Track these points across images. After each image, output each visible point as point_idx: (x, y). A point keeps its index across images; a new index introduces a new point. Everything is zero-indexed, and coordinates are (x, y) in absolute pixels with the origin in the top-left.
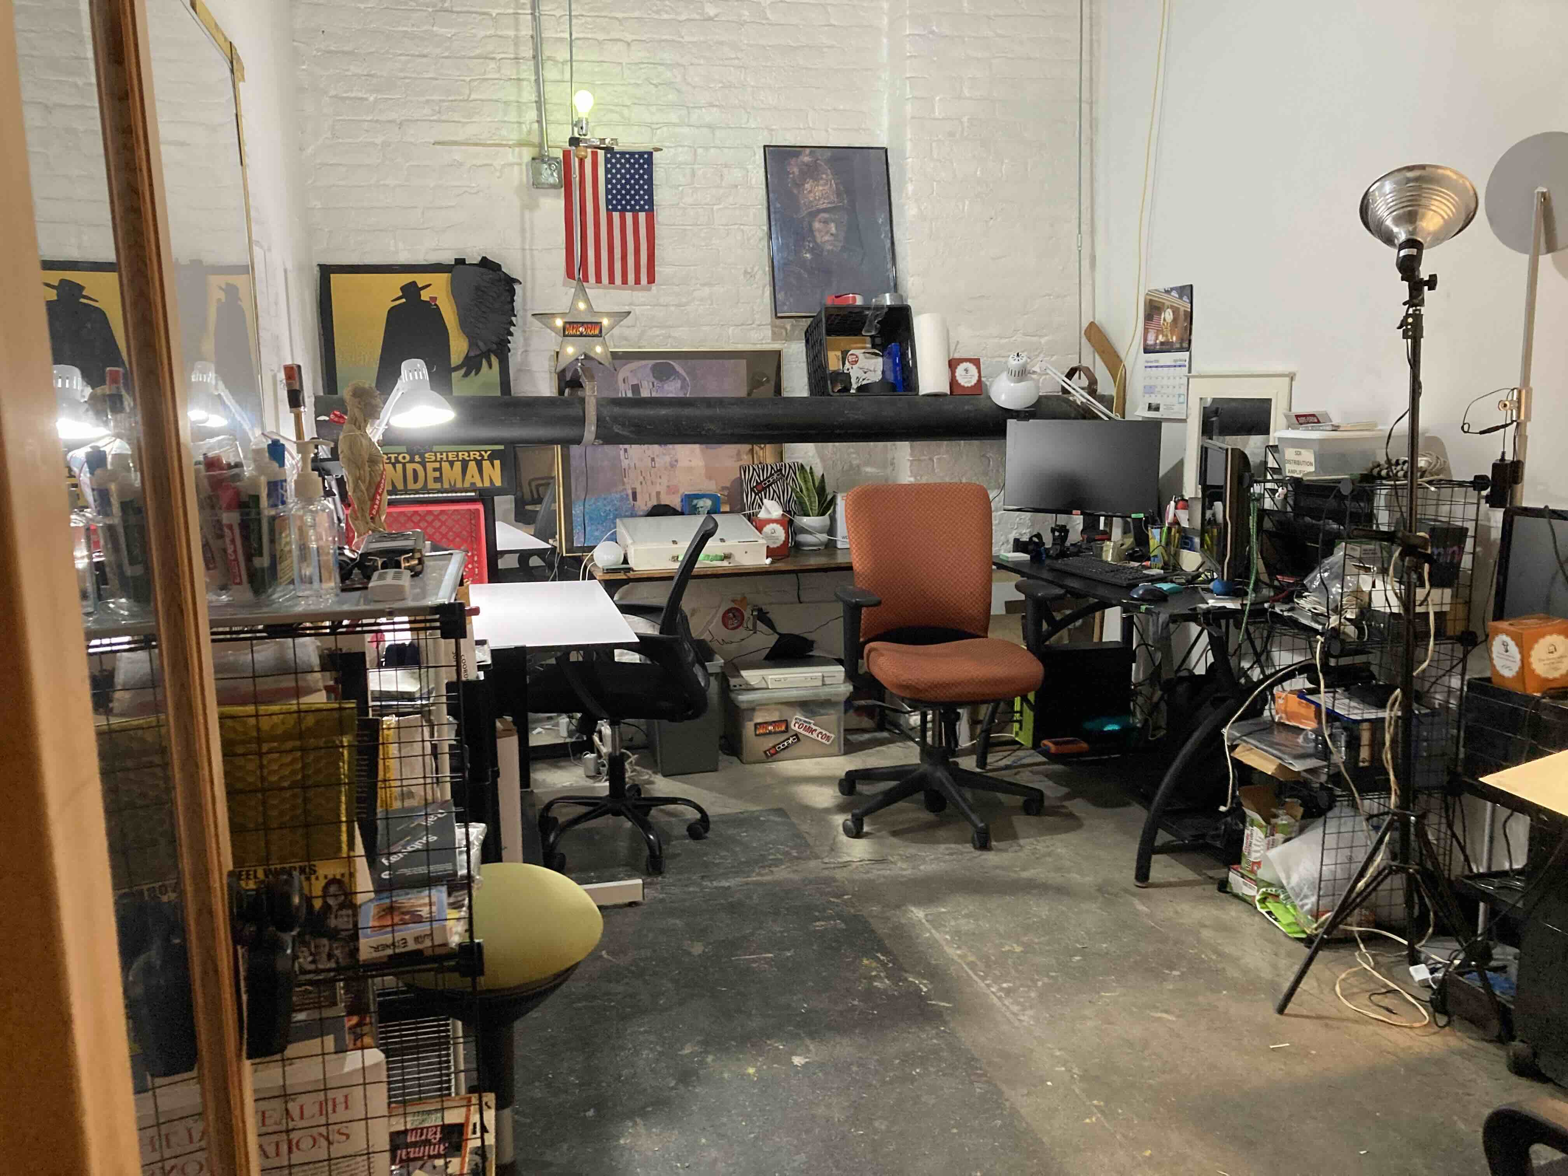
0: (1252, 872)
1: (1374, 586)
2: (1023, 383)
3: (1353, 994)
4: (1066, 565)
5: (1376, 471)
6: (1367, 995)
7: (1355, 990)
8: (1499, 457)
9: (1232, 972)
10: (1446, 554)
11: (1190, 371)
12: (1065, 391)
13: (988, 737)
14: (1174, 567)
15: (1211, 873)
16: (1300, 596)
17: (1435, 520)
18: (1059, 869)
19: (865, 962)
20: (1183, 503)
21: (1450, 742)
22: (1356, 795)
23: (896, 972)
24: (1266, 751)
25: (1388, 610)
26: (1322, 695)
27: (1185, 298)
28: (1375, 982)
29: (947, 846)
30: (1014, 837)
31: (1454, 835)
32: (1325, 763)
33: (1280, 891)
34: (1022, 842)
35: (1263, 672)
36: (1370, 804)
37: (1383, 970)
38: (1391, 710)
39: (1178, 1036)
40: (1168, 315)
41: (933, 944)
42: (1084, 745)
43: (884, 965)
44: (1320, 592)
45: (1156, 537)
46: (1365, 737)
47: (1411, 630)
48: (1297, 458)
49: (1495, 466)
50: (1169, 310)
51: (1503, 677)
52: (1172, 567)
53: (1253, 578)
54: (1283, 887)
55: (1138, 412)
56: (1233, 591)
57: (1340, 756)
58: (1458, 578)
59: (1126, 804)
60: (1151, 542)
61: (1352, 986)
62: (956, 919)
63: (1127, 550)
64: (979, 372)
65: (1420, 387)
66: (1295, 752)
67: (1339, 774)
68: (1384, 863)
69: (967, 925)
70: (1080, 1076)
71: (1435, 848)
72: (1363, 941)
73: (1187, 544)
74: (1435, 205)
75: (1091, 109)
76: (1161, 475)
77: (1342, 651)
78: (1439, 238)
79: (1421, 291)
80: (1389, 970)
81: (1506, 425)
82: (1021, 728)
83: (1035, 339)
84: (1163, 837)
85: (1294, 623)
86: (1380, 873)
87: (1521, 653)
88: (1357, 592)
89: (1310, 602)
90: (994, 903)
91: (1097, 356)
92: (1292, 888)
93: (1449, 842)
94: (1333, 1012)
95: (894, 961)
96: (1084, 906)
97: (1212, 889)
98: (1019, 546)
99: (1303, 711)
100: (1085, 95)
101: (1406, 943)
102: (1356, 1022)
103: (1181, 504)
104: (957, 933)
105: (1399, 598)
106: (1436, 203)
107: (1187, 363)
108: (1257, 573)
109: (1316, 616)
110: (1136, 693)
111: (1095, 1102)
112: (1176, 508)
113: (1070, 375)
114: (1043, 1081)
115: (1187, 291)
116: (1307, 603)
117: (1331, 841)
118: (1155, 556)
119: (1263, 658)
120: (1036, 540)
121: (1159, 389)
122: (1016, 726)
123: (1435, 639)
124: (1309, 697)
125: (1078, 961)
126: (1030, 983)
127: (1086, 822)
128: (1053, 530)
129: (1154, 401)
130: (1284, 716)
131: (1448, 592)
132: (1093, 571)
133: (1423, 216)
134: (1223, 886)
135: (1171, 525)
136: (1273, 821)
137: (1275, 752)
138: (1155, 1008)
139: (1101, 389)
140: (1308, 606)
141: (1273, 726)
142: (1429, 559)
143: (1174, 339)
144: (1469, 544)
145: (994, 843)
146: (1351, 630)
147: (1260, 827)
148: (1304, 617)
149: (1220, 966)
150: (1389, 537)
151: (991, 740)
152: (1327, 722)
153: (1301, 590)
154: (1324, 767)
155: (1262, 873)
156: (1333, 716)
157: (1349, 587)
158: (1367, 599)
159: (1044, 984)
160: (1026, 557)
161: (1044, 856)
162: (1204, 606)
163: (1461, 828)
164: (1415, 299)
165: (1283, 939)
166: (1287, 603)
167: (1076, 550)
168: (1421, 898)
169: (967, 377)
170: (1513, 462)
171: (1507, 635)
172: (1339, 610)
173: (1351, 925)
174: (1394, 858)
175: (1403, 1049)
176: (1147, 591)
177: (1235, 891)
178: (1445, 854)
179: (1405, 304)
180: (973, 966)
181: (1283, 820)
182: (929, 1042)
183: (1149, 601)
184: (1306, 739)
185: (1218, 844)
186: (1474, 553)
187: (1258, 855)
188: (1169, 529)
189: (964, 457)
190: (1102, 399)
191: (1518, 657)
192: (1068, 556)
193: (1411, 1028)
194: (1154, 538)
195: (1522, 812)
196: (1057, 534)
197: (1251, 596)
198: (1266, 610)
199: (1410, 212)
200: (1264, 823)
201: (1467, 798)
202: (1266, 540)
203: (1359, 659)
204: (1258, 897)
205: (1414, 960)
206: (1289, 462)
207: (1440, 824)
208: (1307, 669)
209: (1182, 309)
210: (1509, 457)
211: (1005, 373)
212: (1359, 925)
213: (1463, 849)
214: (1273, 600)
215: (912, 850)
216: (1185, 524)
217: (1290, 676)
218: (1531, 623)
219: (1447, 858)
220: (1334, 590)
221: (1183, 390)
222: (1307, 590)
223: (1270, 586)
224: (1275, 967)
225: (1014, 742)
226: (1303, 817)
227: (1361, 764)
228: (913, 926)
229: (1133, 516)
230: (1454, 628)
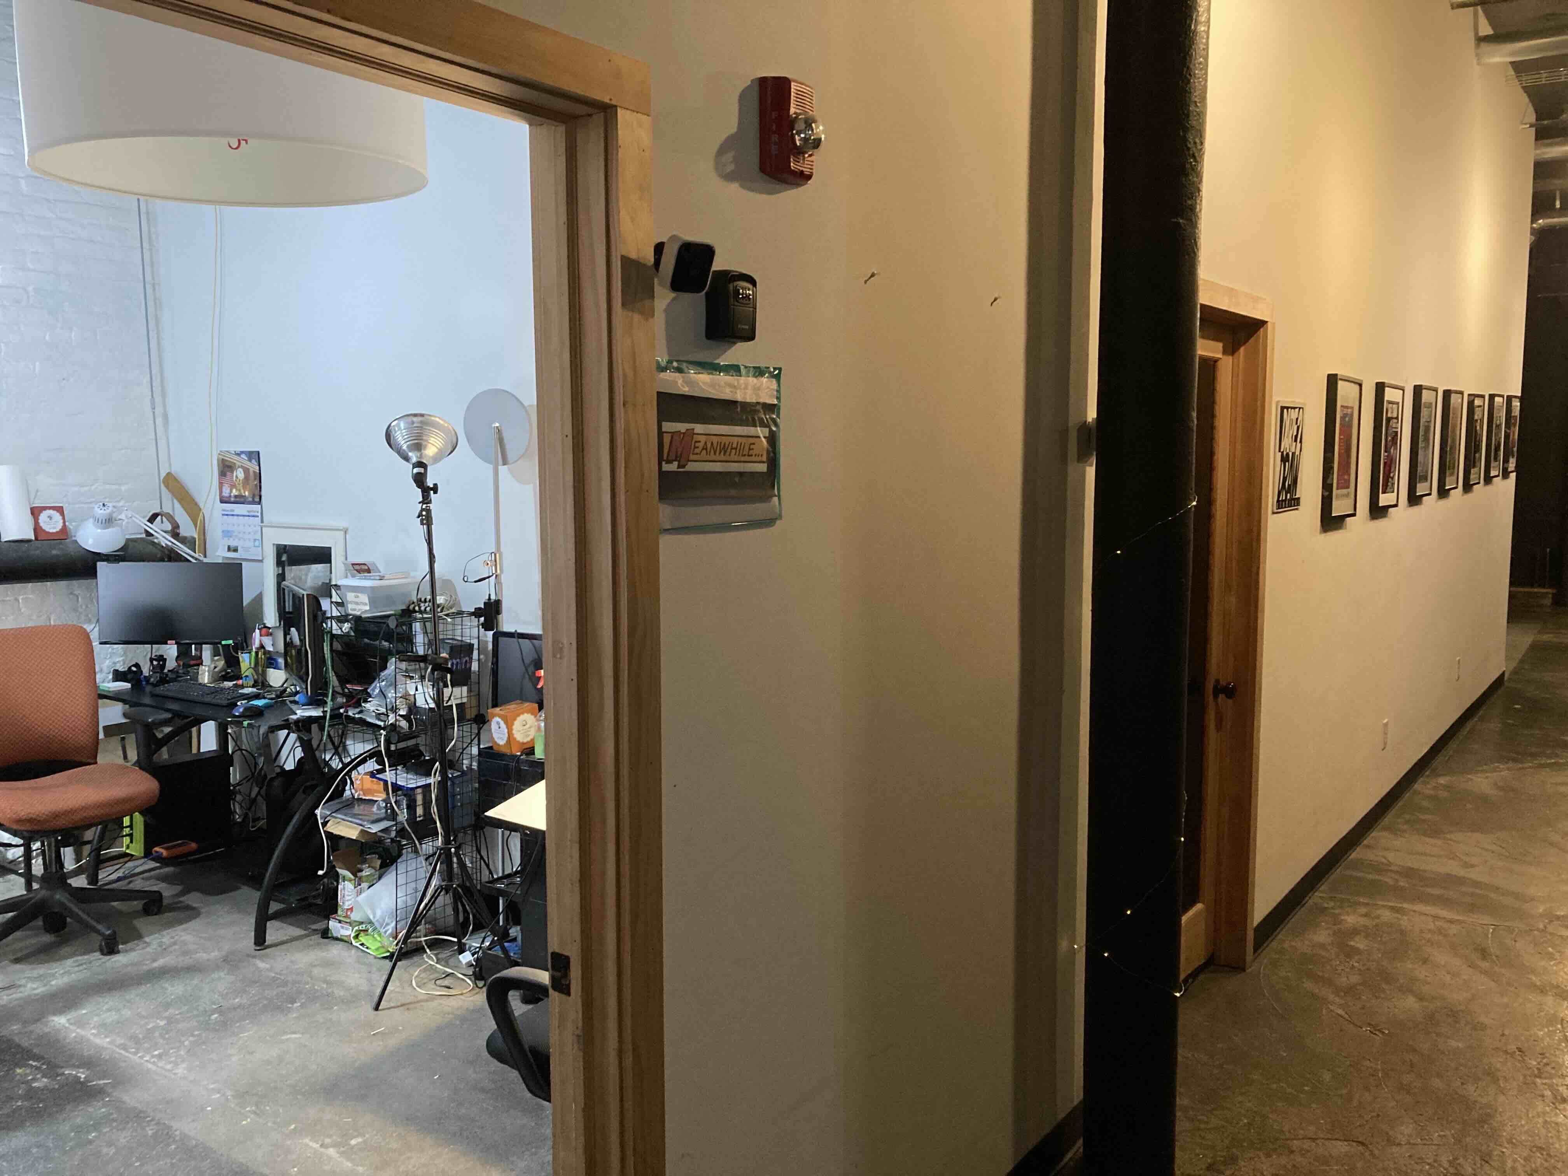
0: (347, 916)
1: (417, 690)
2: (110, 530)
3: (425, 983)
4: (168, 690)
5: (411, 607)
6: (434, 981)
7: (425, 981)
8: (487, 598)
9: (339, 993)
10: (461, 663)
11: (262, 522)
12: (149, 534)
13: (99, 855)
14: (263, 683)
15: (314, 927)
16: (366, 701)
17: (452, 639)
18: (185, 953)
19: (18, 1071)
20: (267, 631)
21: (474, 793)
22: (417, 842)
23: (52, 1069)
24: (351, 822)
25: (427, 706)
26: (387, 773)
27: (253, 461)
28: (438, 972)
29: (75, 959)
30: (139, 937)
31: (482, 858)
32: (394, 823)
33: (369, 926)
34: (147, 939)
35: (341, 760)
36: (428, 847)
37: (443, 963)
38: (435, 777)
39: (305, 1046)
40: (240, 474)
41: (81, 1040)
42: (194, 845)
43: (37, 1068)
44: (380, 697)
45: (246, 661)
46: (419, 799)
47: (442, 720)
48: (356, 600)
49: (485, 603)
50: (240, 470)
51: (499, 745)
52: (261, 683)
53: (331, 691)
54: (371, 922)
55: (218, 554)
56: (316, 701)
57: (403, 816)
58: (470, 678)
59: (237, 888)
60: (242, 665)
61: (423, 979)
62: (97, 1015)
63: (221, 671)
64: (64, 519)
65: (434, 557)
66: (372, 819)
67: (403, 829)
68: (438, 883)
69: (111, 1017)
70: (232, 1096)
71: (469, 870)
72: (428, 947)
73: (272, 664)
74: (432, 440)
75: (154, 290)
76: (244, 604)
77: (399, 739)
78: (437, 459)
79: (429, 495)
80: (447, 962)
81: (489, 577)
82: (131, 842)
83: (114, 487)
84: (274, 907)
85: (363, 722)
86: (436, 891)
87: (507, 727)
88: (405, 697)
89: (374, 705)
90: (132, 994)
91: (175, 501)
92: (377, 921)
93: (479, 862)
94: (411, 999)
95: (49, 1063)
96: (215, 975)
97: (317, 938)
98: (118, 676)
99: (375, 787)
100: (148, 278)
101: (455, 940)
102: (427, 1001)
103: (264, 630)
104: (103, 1025)
105: (433, 699)
106: (432, 439)
107: (259, 514)
108: (333, 687)
109: (378, 716)
110: (234, 793)
111: (248, 1109)
112: (261, 635)
113: (152, 519)
114: (203, 1109)
115: (255, 456)
116: (371, 706)
117: (401, 880)
118: (247, 676)
119: (340, 749)
120: (134, 669)
121: (235, 534)
122: (126, 840)
123: (458, 723)
124: (377, 776)
125: (216, 1018)
126: (178, 1044)
127: (203, 910)
128: (151, 660)
129: (233, 543)
130: (361, 793)
131: (465, 689)
132: (194, 694)
133: (425, 447)
134: (325, 934)
135: (258, 649)
136: (359, 874)
137: (357, 821)
138: (285, 1033)
139: (184, 532)
140: (372, 709)
141: (354, 801)
142: (449, 671)
143: (247, 493)
144: (475, 653)
145: (120, 946)
146: (404, 724)
147: (350, 880)
148: (371, 717)
149: (330, 991)
150: (423, 659)
151: (102, 858)
152: (393, 792)
153: (366, 696)
154: (393, 826)
155: (355, 916)
156: (396, 788)
157: (400, 692)
158: (413, 699)
159: (191, 1042)
160: (127, 685)
161: (170, 946)
162: (294, 717)
163: (486, 853)
164: (426, 500)
165: (375, 961)
166: (357, 708)
167: (174, 676)
168: (463, 906)
169: (51, 523)
170: (495, 601)
171: (499, 717)
172: (394, 710)
173: (420, 937)
174: (443, 880)
175: (458, 1009)
176: (246, 709)
177: (335, 935)
178: (476, 873)
179: (420, 503)
180: (124, 1047)
181: (366, 872)
182: (99, 1112)
183: (250, 717)
184: (379, 808)
185: (319, 902)
186: (479, 660)
187: (350, 902)
188: (257, 653)
189: (52, 595)
190: (183, 540)
191: (506, 731)
192: (168, 682)
193: (462, 994)
194: (244, 661)
195: (515, 831)
196: (155, 663)
197: (330, 703)
198: (342, 714)
199: (417, 443)
200: (352, 877)
201: (488, 830)
202: (336, 659)
203: (411, 743)
204: (353, 935)
205: (461, 951)
206: (351, 602)
207: (472, 852)
208: (375, 754)
209: (251, 470)
210: (493, 597)
211: (91, 520)
212: (425, 936)
213: (488, 866)
214: (346, 706)
215: (40, 970)
216: (270, 648)
217: (364, 761)
218: (512, 706)
219: (479, 874)
220: (390, 695)
221: (258, 536)
222: (370, 697)
223: (343, 695)
224: (369, 980)
225: (125, 855)
226: (381, 867)
227: (418, 819)
228: (59, 1030)
229: (223, 642)
230: (470, 714)
